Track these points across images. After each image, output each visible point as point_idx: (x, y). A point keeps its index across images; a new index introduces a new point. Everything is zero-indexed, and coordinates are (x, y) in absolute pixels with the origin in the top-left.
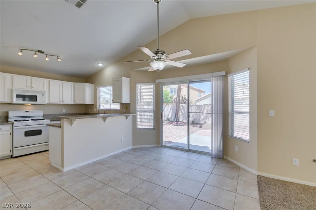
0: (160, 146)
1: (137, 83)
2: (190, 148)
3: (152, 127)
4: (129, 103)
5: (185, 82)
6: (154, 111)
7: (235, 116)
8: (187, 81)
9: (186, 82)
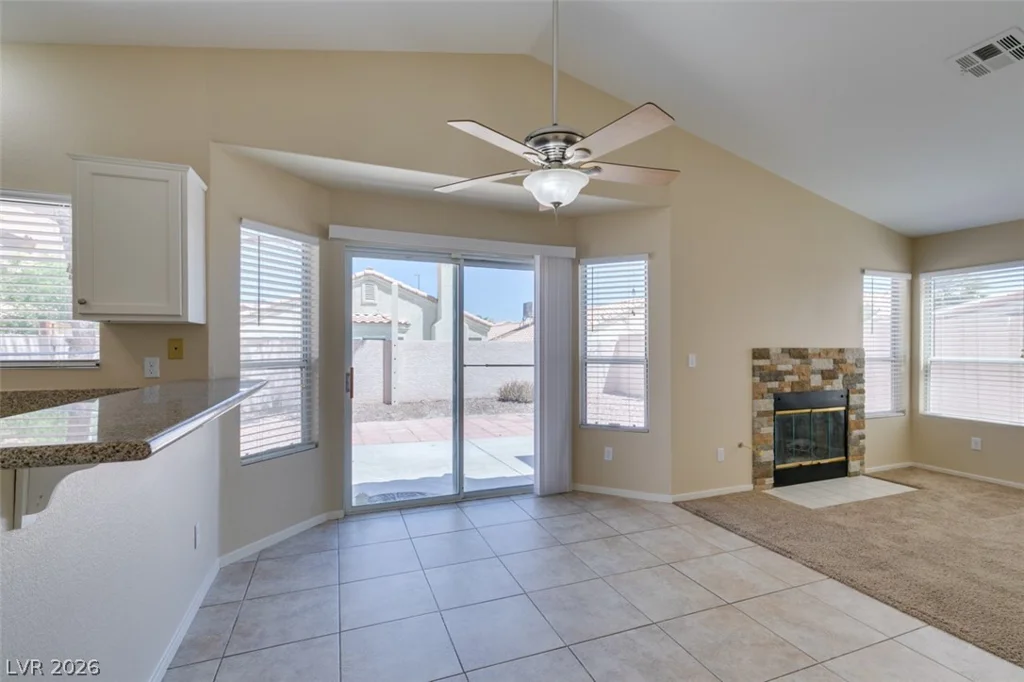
0: (340, 514)
1: (244, 220)
2: (467, 488)
3: (299, 441)
4: (202, 322)
5: (453, 256)
6: (306, 365)
7: (588, 370)
8: (459, 256)
9: (455, 260)
